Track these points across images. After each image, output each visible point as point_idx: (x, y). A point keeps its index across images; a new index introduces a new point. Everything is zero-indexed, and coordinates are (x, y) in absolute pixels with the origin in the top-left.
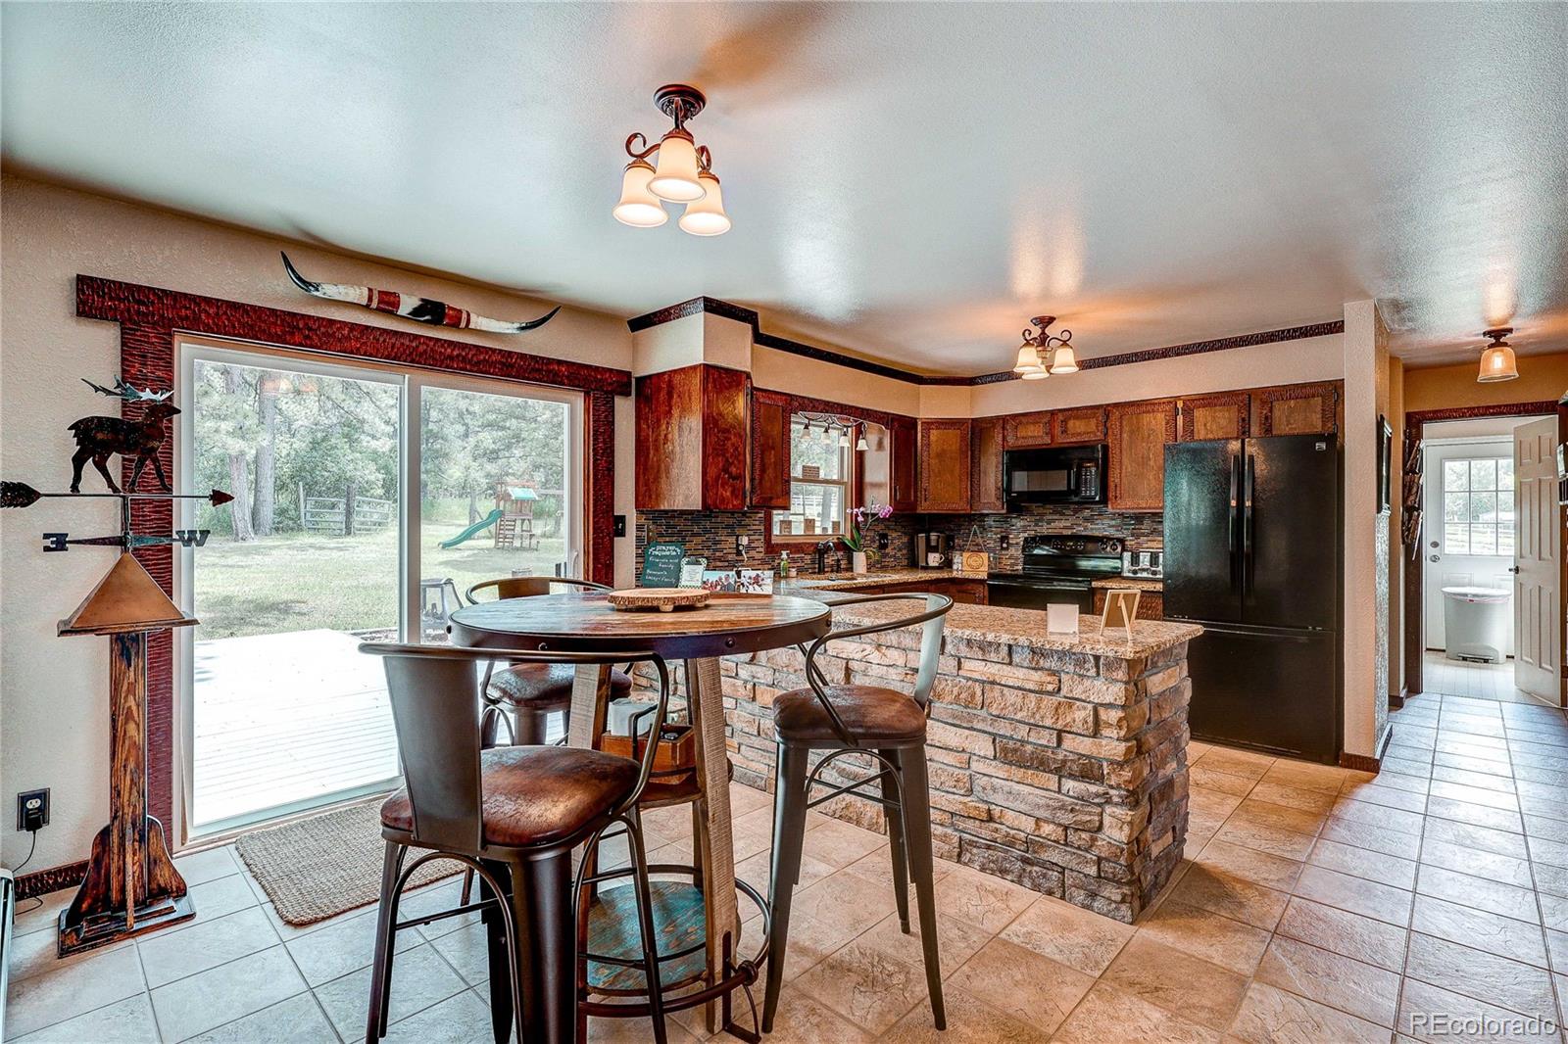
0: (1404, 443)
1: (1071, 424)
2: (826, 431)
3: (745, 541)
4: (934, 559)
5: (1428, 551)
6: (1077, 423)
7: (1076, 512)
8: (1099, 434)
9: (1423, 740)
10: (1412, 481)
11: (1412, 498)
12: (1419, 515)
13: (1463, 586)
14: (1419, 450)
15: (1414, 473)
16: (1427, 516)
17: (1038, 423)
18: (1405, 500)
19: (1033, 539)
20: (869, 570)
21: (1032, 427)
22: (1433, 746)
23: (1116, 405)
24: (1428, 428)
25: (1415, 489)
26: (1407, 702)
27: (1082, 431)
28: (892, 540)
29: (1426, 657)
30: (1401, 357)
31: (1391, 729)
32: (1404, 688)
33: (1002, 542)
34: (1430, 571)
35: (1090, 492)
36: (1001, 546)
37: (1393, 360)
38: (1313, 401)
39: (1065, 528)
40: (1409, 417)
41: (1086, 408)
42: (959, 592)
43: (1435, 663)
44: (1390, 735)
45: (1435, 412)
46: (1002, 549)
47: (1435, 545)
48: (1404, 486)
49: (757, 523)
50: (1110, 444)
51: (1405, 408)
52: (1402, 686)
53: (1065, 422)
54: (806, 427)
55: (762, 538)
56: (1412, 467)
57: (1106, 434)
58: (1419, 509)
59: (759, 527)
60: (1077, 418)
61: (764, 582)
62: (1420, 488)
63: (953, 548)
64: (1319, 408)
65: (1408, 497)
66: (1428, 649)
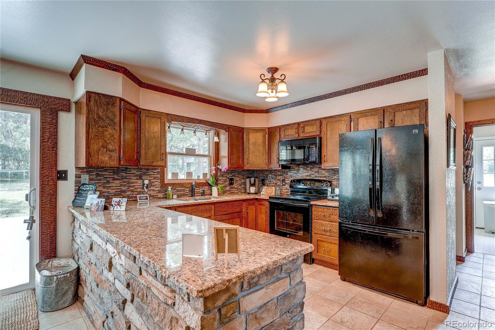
0: (464, 136)
1: (306, 128)
2: (195, 132)
3: (146, 182)
4: (253, 190)
5: (476, 185)
6: (309, 127)
7: (311, 168)
8: (317, 132)
9: (474, 285)
10: (468, 154)
11: (468, 161)
12: (471, 169)
13: (492, 201)
14: (471, 139)
15: (469, 150)
16: (475, 170)
17: (293, 128)
18: (464, 162)
19: (294, 181)
20: (219, 195)
21: (290, 131)
22: (480, 290)
23: (325, 118)
24: (475, 129)
25: (469, 158)
26: (466, 259)
27: (311, 131)
28: (236, 181)
29: (476, 231)
30: (462, 94)
31: (458, 279)
32: (465, 251)
33: (283, 182)
34: (477, 194)
35: (313, 159)
36: (283, 184)
37: (457, 96)
38: (414, 111)
39: (307, 176)
40: (466, 124)
41: (313, 120)
42: (260, 204)
43: (480, 235)
44: (457, 282)
45: (479, 121)
46: (283, 185)
47: (479, 183)
48: (464, 156)
49: (156, 174)
50: (322, 137)
51: (464, 118)
52: (464, 250)
53: (304, 127)
54: (182, 130)
55: (159, 181)
56: (467, 148)
57: (321, 132)
58: (472, 166)
59: (157, 176)
60: (308, 125)
61: (122, 204)
62: (472, 157)
63: (264, 184)
64: (418, 115)
65: (466, 161)
66: (476, 228)
